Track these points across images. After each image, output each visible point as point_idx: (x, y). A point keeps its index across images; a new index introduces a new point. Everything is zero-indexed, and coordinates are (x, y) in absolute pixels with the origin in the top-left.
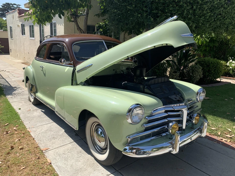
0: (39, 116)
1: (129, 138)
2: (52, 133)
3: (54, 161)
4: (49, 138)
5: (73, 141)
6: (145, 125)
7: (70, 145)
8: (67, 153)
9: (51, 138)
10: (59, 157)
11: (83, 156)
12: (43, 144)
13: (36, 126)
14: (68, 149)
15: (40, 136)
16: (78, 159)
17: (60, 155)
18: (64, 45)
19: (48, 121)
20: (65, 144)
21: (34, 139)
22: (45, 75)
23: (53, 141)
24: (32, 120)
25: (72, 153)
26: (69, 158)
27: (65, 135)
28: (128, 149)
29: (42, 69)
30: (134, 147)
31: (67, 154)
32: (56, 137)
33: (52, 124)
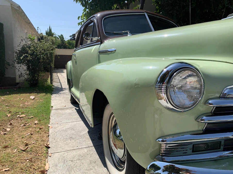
0: (70, 114)
1: (163, 141)
2: (73, 132)
3: (53, 168)
4: (66, 137)
5: (92, 145)
6: (204, 118)
7: (86, 150)
8: (76, 159)
9: (67, 138)
10: (62, 164)
11: (96, 169)
12: (54, 144)
13: (61, 123)
14: (80, 155)
15: (58, 133)
16: (86, 171)
17: (65, 161)
18: (95, 21)
19: (75, 119)
20: (81, 147)
21: (49, 136)
22: (76, 62)
23: (67, 141)
24: (60, 116)
25: (83, 161)
26: (74, 169)
27: (86, 136)
28: (162, 168)
29: (75, 58)
30: (176, 166)
31: (75, 161)
32: (74, 137)
33: (78, 122)
